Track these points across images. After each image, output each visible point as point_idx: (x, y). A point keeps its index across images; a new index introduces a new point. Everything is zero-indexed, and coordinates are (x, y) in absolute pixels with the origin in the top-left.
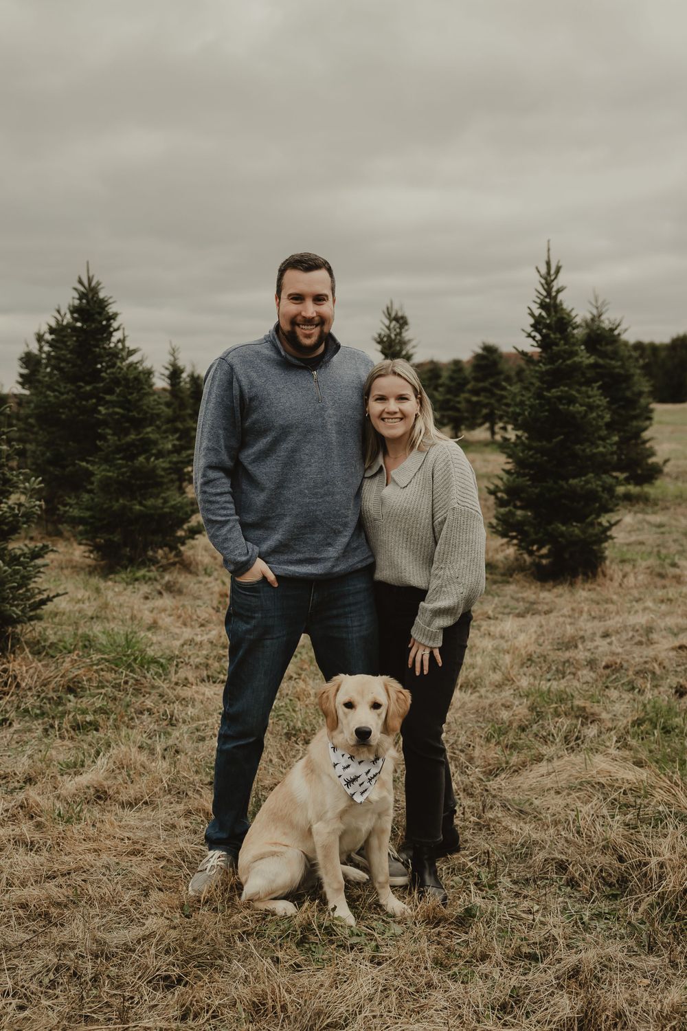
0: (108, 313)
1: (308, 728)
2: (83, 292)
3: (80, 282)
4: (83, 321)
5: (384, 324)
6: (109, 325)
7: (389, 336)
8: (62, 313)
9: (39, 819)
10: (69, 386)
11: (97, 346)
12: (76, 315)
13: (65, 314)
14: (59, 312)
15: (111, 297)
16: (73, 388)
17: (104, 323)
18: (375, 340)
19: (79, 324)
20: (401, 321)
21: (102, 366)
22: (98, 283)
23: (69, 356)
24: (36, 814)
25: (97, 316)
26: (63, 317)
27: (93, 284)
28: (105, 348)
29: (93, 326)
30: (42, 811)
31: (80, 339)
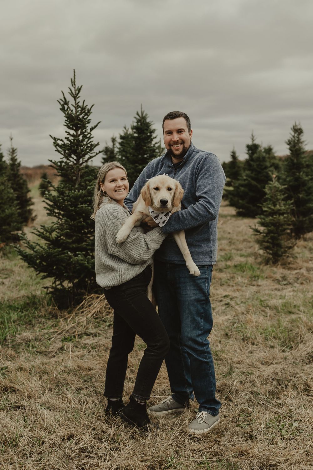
0: (151, 129)
1: (253, 337)
2: (139, 119)
3: (138, 114)
4: (138, 133)
5: (291, 134)
6: (151, 136)
7: (294, 141)
8: (127, 128)
9: (132, 368)
10: (131, 166)
11: (145, 146)
12: (134, 130)
13: (128, 129)
14: (125, 128)
15: (152, 122)
16: (133, 166)
17: (149, 134)
18: (286, 143)
19: (136, 135)
20: (299, 131)
21: (147, 156)
22: (146, 115)
23: (131, 151)
24: (130, 366)
25: (145, 131)
27: (144, 115)
28: (149, 147)
29: (144, 136)
30: (133, 365)
31: (137, 143)
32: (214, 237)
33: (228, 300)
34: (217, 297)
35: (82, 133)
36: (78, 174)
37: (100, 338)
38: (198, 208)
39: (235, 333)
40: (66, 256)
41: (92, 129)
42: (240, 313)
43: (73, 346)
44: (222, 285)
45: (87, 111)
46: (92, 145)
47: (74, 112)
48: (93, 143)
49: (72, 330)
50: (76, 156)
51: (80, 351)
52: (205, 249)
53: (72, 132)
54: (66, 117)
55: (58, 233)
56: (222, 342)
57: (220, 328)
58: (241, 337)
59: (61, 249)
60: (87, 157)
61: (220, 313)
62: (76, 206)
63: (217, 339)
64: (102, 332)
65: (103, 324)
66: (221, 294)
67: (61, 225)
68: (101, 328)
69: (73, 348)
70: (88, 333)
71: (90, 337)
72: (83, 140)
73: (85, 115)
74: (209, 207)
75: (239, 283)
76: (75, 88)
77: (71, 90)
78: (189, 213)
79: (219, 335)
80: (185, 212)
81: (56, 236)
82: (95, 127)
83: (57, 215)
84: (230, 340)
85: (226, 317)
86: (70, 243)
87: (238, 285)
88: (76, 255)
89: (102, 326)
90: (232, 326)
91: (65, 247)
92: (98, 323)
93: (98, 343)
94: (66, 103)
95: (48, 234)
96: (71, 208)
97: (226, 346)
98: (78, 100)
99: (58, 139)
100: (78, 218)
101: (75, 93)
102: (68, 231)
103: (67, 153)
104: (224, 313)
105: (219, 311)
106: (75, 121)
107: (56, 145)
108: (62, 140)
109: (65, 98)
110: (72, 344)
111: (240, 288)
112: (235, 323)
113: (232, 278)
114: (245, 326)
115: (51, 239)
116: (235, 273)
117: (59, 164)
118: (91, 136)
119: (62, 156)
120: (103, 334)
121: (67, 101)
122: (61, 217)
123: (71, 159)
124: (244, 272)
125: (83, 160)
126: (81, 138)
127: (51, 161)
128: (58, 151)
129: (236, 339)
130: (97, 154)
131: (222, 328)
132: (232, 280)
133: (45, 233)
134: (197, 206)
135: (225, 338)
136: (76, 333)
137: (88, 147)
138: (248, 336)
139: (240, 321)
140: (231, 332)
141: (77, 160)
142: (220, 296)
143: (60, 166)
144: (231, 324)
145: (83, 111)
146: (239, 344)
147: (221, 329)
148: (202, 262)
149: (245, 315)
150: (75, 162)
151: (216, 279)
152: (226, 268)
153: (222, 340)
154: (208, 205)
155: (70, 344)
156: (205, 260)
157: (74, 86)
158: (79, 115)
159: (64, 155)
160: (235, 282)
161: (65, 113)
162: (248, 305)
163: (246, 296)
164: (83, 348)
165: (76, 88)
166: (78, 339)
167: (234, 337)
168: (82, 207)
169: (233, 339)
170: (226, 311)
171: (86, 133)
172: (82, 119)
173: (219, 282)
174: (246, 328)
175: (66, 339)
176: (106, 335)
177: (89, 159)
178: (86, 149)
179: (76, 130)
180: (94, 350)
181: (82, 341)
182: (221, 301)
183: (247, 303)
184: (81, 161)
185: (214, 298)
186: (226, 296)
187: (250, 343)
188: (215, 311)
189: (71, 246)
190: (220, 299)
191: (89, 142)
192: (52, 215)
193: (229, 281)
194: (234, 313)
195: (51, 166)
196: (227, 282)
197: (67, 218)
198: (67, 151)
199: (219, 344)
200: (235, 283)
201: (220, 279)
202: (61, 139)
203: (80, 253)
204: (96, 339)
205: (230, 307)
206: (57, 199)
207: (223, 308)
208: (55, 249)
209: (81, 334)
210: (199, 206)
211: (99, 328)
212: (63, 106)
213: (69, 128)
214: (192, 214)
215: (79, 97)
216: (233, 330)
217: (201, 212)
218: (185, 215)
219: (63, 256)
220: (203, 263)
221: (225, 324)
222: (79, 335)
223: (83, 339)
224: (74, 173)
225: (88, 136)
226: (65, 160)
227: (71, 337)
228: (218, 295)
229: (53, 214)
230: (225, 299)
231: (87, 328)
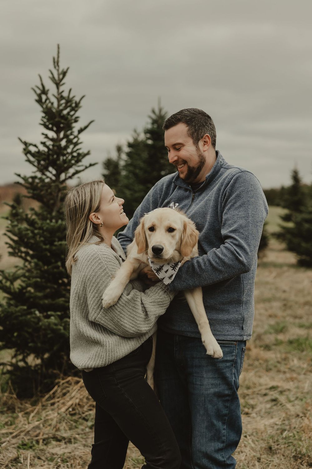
2: (155, 120)
3: (153, 111)
4: (154, 139)
12: (148, 136)
14: (136, 131)
19: (151, 142)
23: (142, 165)
26: (138, 135)
27: (163, 113)
31: (151, 153)
32: (248, 298)
33: (274, 394)
34: (260, 388)
35: (66, 136)
36: (57, 196)
37: (76, 445)
38: (222, 253)
39: (282, 446)
40: (34, 318)
41: (80, 131)
42: (293, 415)
43: (34, 457)
44: (268, 370)
45: (74, 105)
46: (79, 154)
47: (56, 105)
48: (80, 151)
49: (35, 431)
50: (56, 170)
51: (44, 465)
52: (233, 316)
53: (52, 134)
54: (44, 112)
55: (23, 281)
56: (262, 460)
57: (261, 437)
58: (292, 453)
59: (25, 307)
60: (71, 171)
61: (262, 414)
62: (52, 244)
63: (255, 454)
64: (81, 436)
65: (81, 424)
66: (266, 385)
67: (29, 271)
68: (79, 431)
69: (34, 460)
70: (59, 438)
71: (61, 443)
72: (66, 147)
73: (71, 111)
74: (240, 252)
75: (294, 368)
76: (58, 70)
77: (52, 74)
78: (209, 261)
79: (258, 448)
80: (203, 259)
81: (20, 287)
82: (86, 127)
83: (23, 255)
84: (275, 456)
85: (272, 421)
86: (41, 298)
87: (294, 371)
88: (48, 317)
89: (81, 427)
90: (278, 435)
91: (32, 303)
92: (76, 421)
93: (73, 454)
94: (44, 91)
95: (8, 284)
96: (44, 247)
97: (268, 466)
98: (61, 89)
99: (31, 144)
100: (53, 261)
101: (59, 77)
102: (39, 280)
103: (42, 165)
104: (269, 413)
105: (260, 410)
106: (55, 118)
107: (27, 152)
108: (35, 146)
109: (42, 85)
110: (33, 453)
111: (295, 375)
112: (285, 430)
113: (285, 359)
114: (299, 436)
115: (12, 291)
116: (289, 353)
117: (30, 180)
118: (80, 141)
119: (35, 169)
120: (81, 440)
121: (46, 88)
122: (29, 258)
123: (48, 174)
124: (302, 351)
125: (66, 176)
126: (63, 143)
127: (19, 175)
128: (29, 161)
129: (284, 456)
130: (86, 168)
131: (264, 438)
132: (283, 362)
133: (4, 281)
134: (221, 252)
135: (268, 454)
136: (41, 437)
137: (73, 157)
138: (302, 452)
139: (292, 428)
140: (278, 445)
141: (58, 176)
142: (264, 387)
143: (31, 184)
144: (279, 432)
145: (69, 104)
146: (289, 465)
147: (262, 439)
148: (228, 335)
149: (300, 419)
150: (54, 178)
151: (261, 361)
152: (275, 345)
153: (263, 456)
154: (238, 250)
155: (29, 454)
156: (233, 333)
157: (57, 68)
158: (62, 110)
159: (38, 168)
160: (289, 366)
161: (42, 107)
162: (306, 403)
163: (303, 388)
164: (49, 460)
165: (60, 70)
166: (42, 445)
167: (282, 452)
168: (61, 245)
169: (278, 456)
170: (272, 410)
171: (72, 137)
172: (66, 116)
173: (264, 366)
174: (300, 440)
175: (25, 445)
176: (86, 441)
177: (74, 174)
178: (70, 160)
179: (57, 132)
180: (66, 464)
181: (48, 449)
182: (265, 395)
183: (304, 400)
184: (63, 176)
185: (255, 390)
186: (273, 388)
187: (306, 464)
188: (255, 410)
189: (41, 302)
190: (264, 392)
191: (75, 149)
192: (16, 255)
193: (279, 365)
194: (284, 415)
195: (18, 183)
196: (275, 366)
197: (39, 260)
198: (42, 162)
199: (257, 463)
200: (289, 369)
201: (266, 361)
202: (34, 143)
203: (52, 313)
204: (71, 447)
205: (279, 404)
206: (24, 233)
207: (268, 406)
208: (17, 306)
209: (48, 438)
210: (225, 251)
211: (76, 430)
212: (39, 96)
213: (47, 127)
214: (213, 263)
215: (63, 84)
216: (281, 441)
217: (226, 260)
218: (202, 265)
219: (29, 317)
220: (229, 338)
221: (269, 432)
222: (44, 440)
223: (50, 446)
224: (51, 194)
225: (75, 140)
226: (39, 175)
227: (32, 442)
228: (260, 385)
229: (17, 253)
230: (272, 393)
231: (58, 430)
